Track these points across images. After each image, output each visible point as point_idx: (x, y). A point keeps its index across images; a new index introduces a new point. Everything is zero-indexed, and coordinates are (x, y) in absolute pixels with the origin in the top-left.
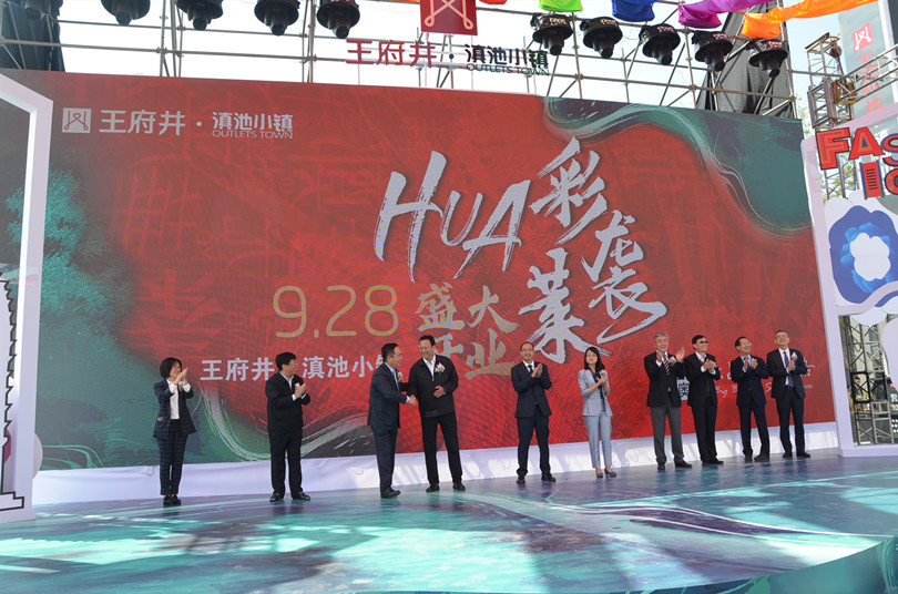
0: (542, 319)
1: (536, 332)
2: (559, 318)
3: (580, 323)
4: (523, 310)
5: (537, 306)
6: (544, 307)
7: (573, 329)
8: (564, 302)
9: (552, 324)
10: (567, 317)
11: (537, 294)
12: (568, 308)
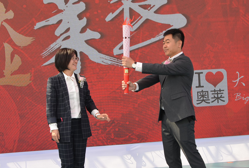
0: (57, 32)
1: (52, 46)
2: (75, 33)
3: (96, 35)
4: (38, 25)
5: (53, 20)
6: (60, 22)
7: (89, 42)
8: (80, 16)
9: (68, 37)
10: (83, 30)
11: (53, 9)
12: (84, 21)
